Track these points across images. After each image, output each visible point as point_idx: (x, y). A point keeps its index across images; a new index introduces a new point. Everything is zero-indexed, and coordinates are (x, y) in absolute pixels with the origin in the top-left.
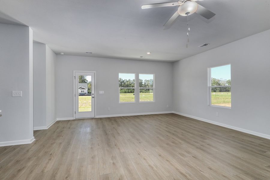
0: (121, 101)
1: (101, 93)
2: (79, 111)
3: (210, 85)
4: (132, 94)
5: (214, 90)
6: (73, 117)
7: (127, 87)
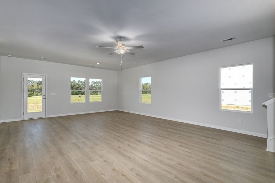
0: (72, 101)
1: (53, 94)
2: (28, 112)
3: (141, 89)
4: (78, 96)
5: (144, 92)
6: (21, 118)
7: (77, 90)
